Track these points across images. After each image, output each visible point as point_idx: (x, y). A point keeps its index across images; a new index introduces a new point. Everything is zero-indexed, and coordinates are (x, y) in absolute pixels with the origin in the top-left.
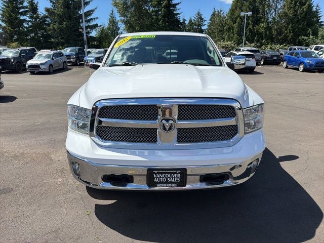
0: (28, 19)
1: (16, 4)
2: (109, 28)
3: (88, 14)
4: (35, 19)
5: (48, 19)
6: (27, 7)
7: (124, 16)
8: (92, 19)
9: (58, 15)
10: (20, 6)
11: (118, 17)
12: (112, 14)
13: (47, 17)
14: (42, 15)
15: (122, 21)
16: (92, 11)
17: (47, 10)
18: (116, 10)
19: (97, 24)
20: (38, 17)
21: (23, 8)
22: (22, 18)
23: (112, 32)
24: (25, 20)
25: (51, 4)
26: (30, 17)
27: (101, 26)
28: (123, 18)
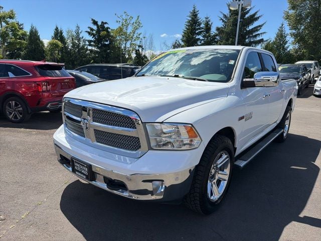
0: (201, 38)
1: (195, 26)
2: (274, 43)
3: (256, 29)
4: (207, 37)
5: (217, 37)
6: (202, 28)
7: (295, 29)
8: (259, 34)
9: (227, 33)
10: (198, 27)
11: (288, 30)
12: (282, 27)
13: (217, 35)
14: (214, 34)
15: (292, 35)
16: (260, 26)
17: (218, 29)
18: (286, 23)
19: (263, 39)
20: (209, 36)
21: (199, 29)
22: (198, 37)
23: (278, 46)
24: (199, 39)
25: (223, 23)
26: (204, 36)
27: (267, 41)
28: (294, 31)
